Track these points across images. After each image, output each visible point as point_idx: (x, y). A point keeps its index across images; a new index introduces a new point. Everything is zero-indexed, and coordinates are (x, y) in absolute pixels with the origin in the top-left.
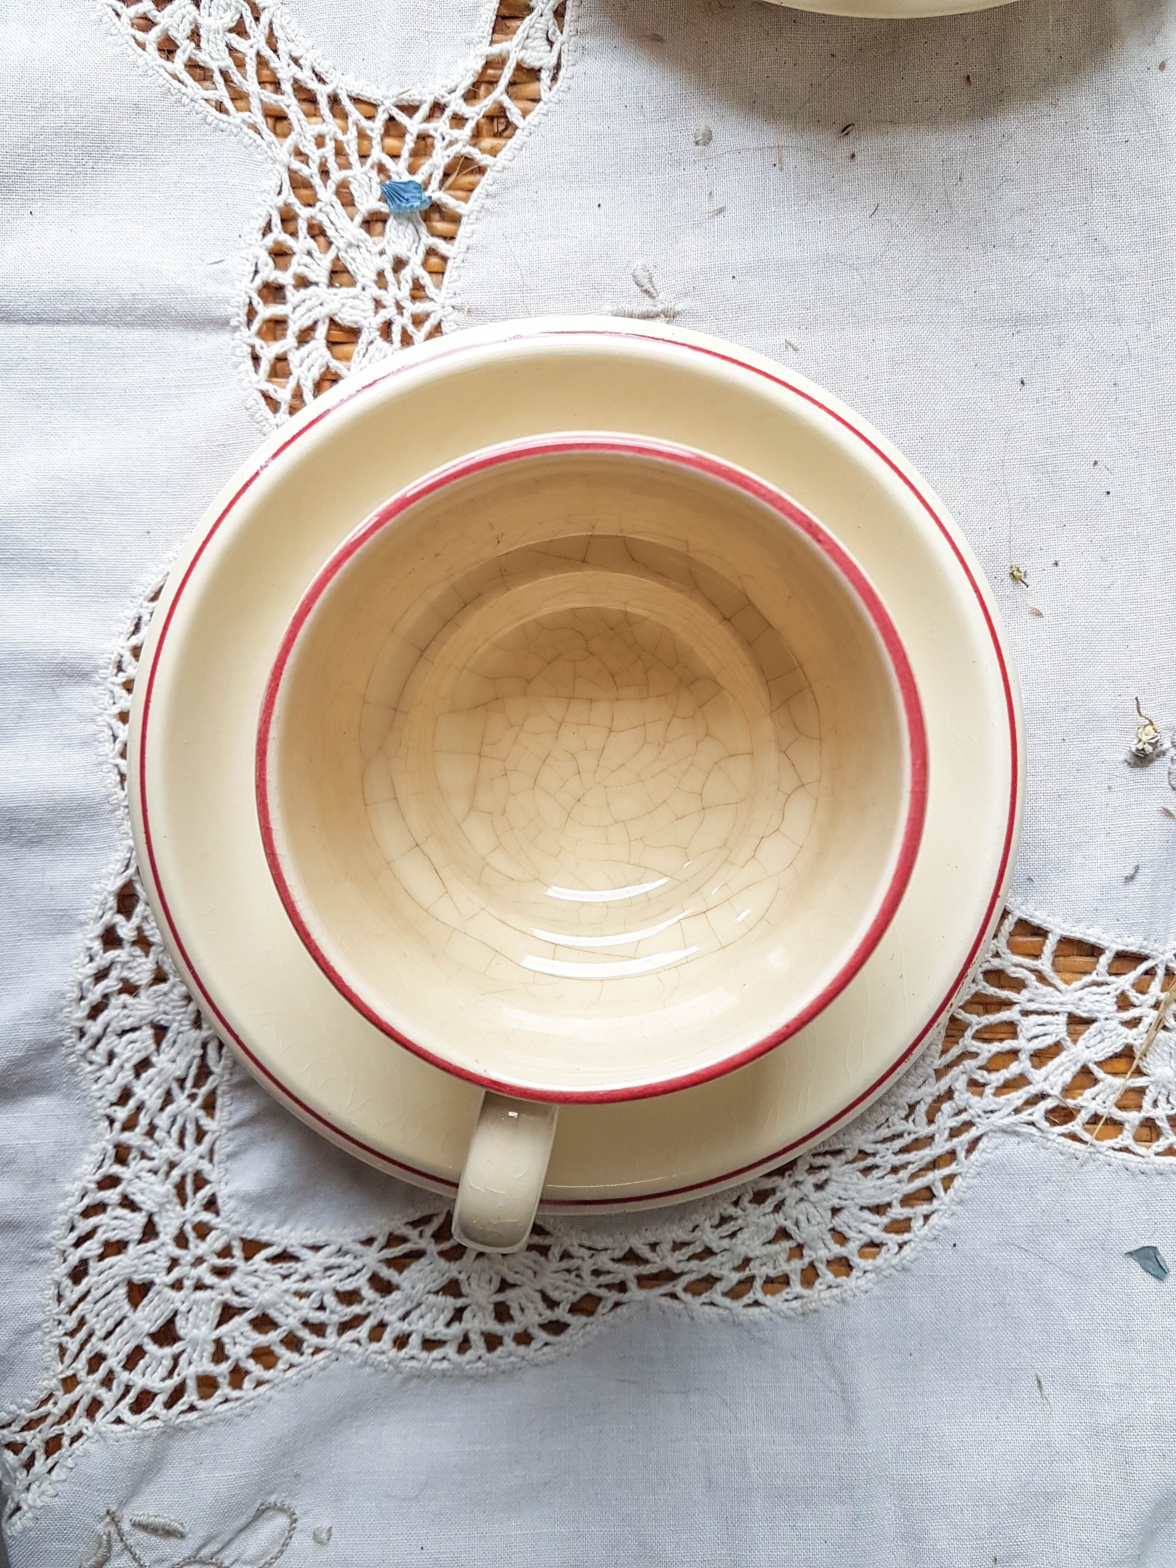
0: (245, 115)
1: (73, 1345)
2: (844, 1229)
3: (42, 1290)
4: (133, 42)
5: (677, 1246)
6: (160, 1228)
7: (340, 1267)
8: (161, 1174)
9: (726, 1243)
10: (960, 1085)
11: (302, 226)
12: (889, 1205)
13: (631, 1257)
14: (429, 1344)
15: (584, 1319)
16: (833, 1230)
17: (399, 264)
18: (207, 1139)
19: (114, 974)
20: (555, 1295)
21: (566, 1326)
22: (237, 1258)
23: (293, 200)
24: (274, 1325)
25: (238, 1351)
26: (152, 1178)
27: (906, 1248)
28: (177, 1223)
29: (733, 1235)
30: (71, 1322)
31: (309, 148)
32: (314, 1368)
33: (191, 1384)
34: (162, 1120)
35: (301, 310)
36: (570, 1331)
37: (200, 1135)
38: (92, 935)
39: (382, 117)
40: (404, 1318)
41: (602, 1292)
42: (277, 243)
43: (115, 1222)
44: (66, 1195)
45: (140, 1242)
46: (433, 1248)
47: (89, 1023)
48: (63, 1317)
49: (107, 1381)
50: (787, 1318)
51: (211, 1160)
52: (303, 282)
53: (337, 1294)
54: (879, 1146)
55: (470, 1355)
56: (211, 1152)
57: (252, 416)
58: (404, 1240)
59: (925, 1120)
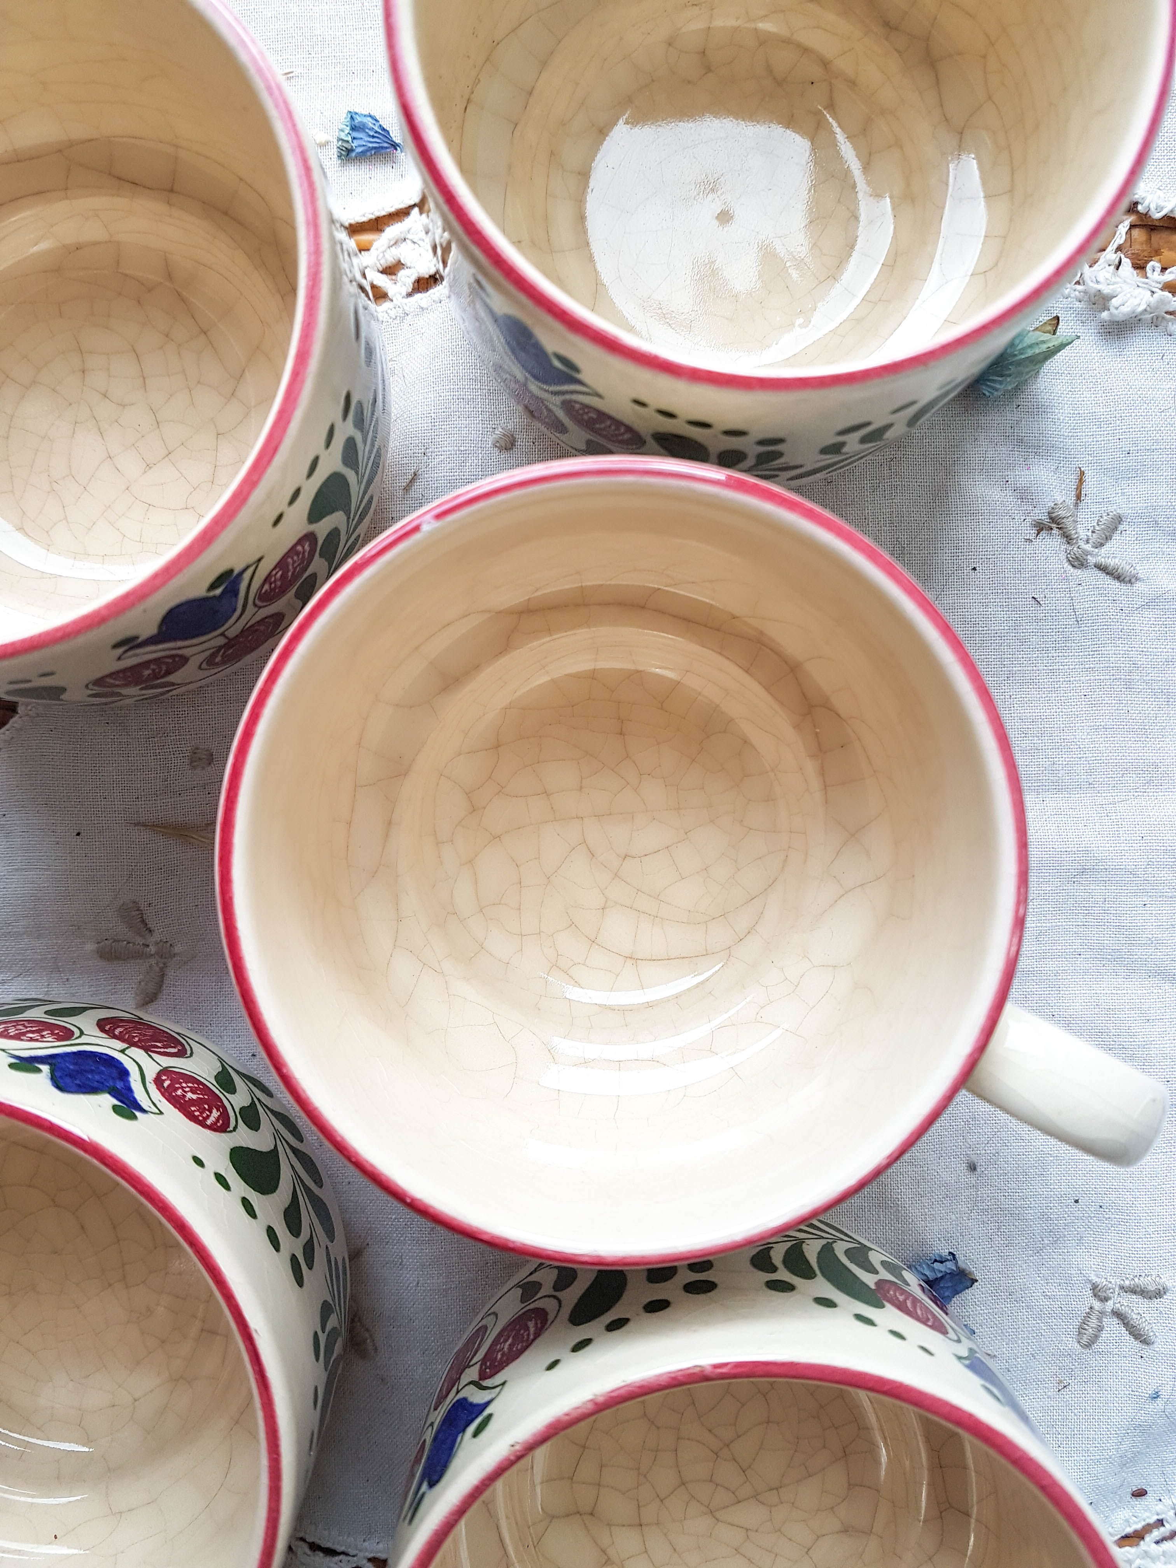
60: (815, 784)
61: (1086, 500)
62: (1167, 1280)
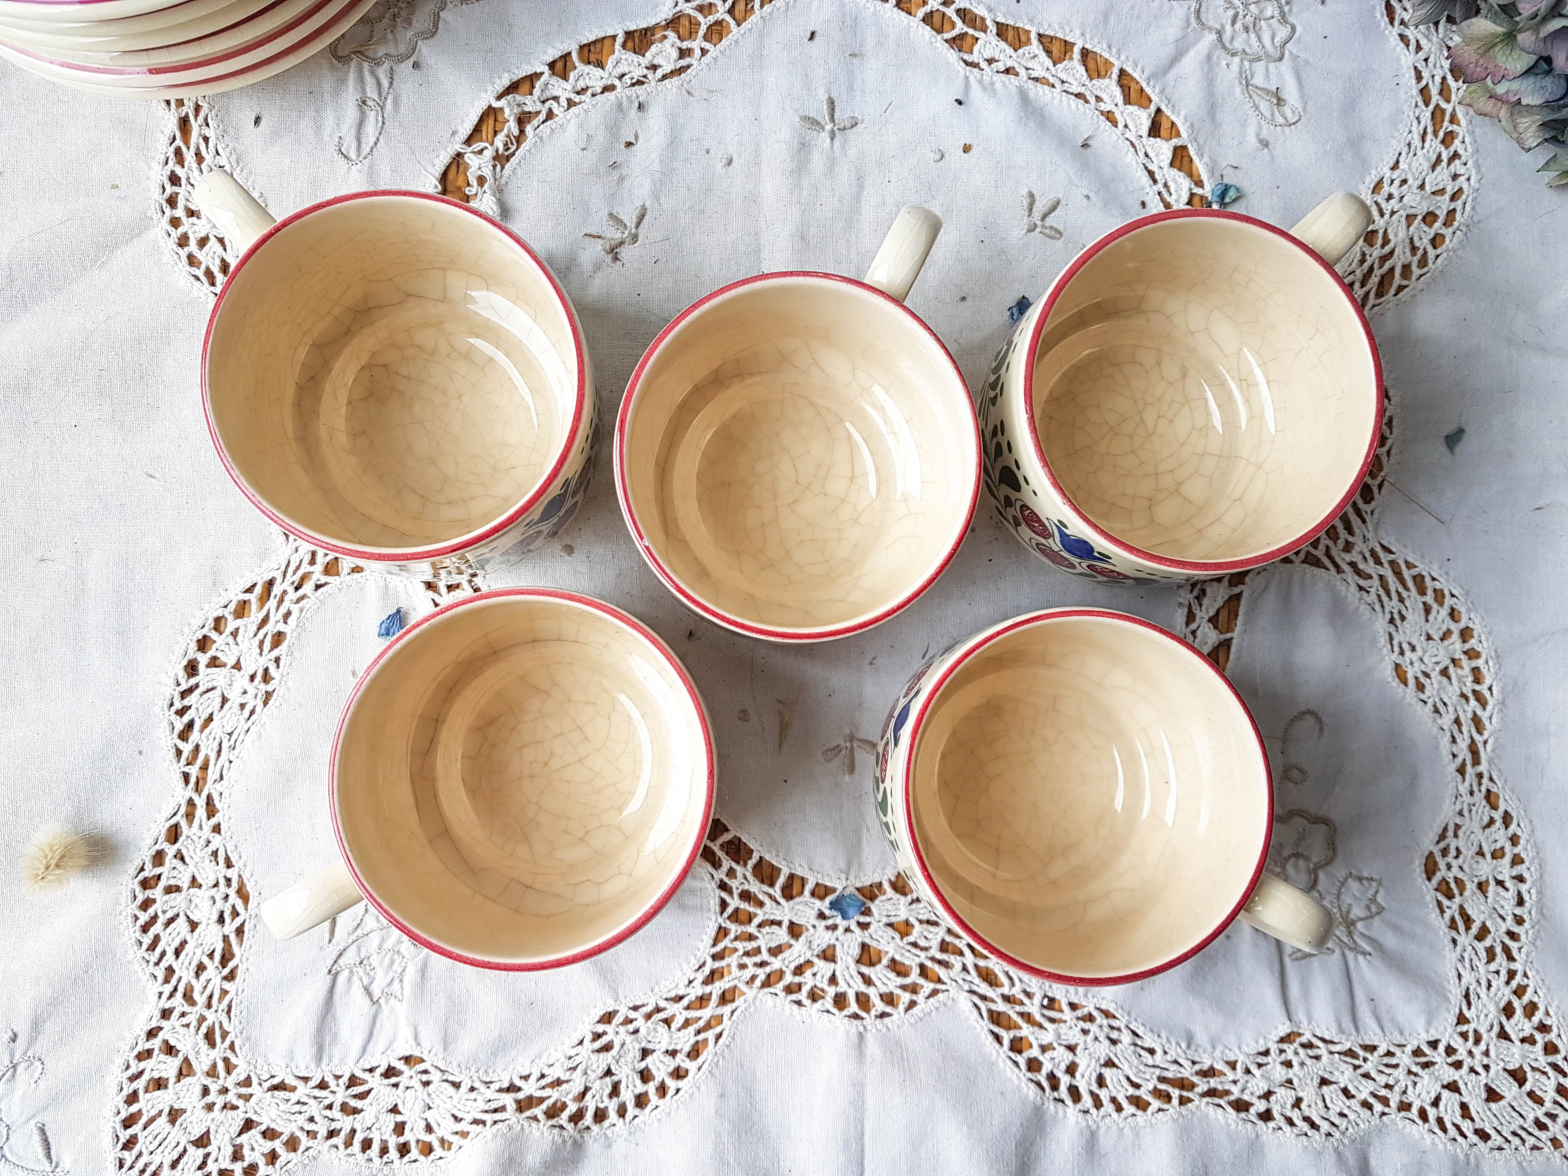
0: (725, 1018)
1: (1531, 1141)
2: (1441, 633)
3: (1495, 1161)
4: (676, 1097)
5: (1454, 740)
6: (1451, 1080)
7: (1471, 960)
8: (1416, 1079)
9: (1451, 709)
10: (1348, 557)
11: (797, 979)
12: (1424, 603)
13: (1461, 770)
14: (1521, 902)
15: (1501, 801)
16: (1442, 640)
17: (822, 916)
18: (1392, 1049)
19: (1289, 1114)
20: (1486, 820)
21: (1506, 812)
22: (1469, 1028)
23: (781, 985)
24: (1509, 1004)
25: (1528, 1028)
26: (1419, 1085)
27: (1454, 592)
28: (1446, 1067)
29: (1445, 704)
30: (1516, 1141)
31: (747, 974)
32: (1537, 977)
33: (1551, 1059)
34: (1382, 1080)
35: (851, 982)
36: (1509, 810)
37: (1389, 1054)
38: (1265, 1129)
39: (728, 925)
40: (1504, 919)
41: (1483, 789)
42: (808, 997)
43: (1449, 1111)
44: (1433, 1143)
45: (1461, 1094)
46: (1457, 900)
47: (1322, 1130)
48: (1513, 1147)
49: (1553, 1117)
50: (1499, 669)
51: (1405, 1046)
52: (833, 980)
53: (1488, 962)
54: (1387, 611)
55: (1526, 875)
56: (1399, 1046)
57: (921, 1019)
58: (1453, 919)
59: (1370, 581)
60: (757, 379)
61: (600, 233)
62: (1025, 191)
